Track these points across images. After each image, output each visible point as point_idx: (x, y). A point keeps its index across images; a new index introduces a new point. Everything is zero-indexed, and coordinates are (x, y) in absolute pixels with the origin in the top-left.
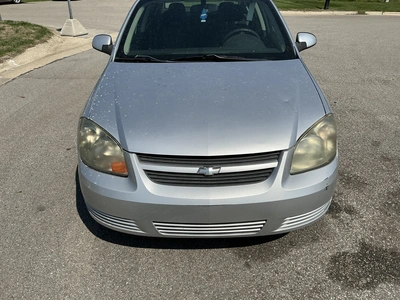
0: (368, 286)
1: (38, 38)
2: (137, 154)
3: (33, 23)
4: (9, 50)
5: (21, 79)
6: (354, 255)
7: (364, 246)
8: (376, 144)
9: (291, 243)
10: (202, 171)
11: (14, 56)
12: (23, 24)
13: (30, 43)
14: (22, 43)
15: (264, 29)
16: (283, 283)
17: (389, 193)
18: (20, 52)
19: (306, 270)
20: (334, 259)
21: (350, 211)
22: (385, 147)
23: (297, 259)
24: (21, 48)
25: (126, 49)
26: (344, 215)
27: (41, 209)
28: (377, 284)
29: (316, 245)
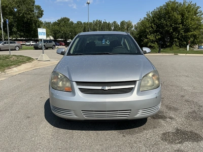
0: (179, 143)
1: (27, 60)
2: (76, 82)
3: (25, 56)
4: (14, 64)
5: (19, 75)
6: (173, 133)
7: (177, 130)
8: (183, 96)
9: (144, 129)
10: (103, 88)
11: (16, 67)
12: (20, 56)
13: (24, 62)
14: (20, 62)
15: (129, 49)
16: (140, 142)
17: (189, 112)
18: (19, 65)
19: (151, 138)
20: (164, 134)
21: (171, 118)
22: (187, 97)
23: (147, 134)
24: (19, 64)
25: (71, 52)
26: (168, 120)
27: (29, 117)
28: (184, 142)
29: (155, 129)
